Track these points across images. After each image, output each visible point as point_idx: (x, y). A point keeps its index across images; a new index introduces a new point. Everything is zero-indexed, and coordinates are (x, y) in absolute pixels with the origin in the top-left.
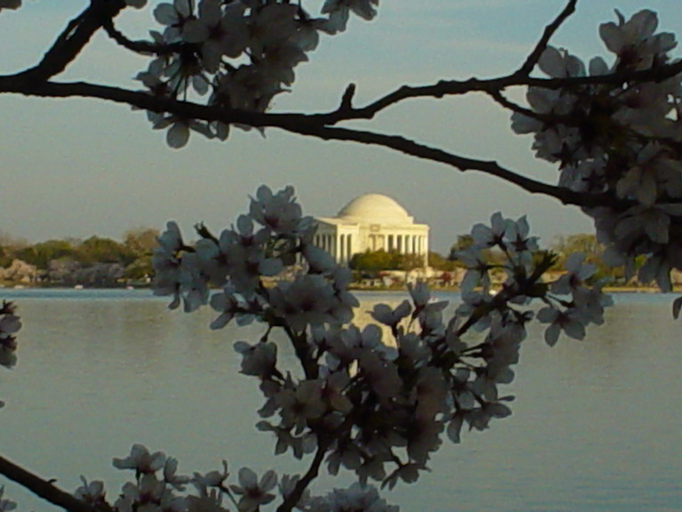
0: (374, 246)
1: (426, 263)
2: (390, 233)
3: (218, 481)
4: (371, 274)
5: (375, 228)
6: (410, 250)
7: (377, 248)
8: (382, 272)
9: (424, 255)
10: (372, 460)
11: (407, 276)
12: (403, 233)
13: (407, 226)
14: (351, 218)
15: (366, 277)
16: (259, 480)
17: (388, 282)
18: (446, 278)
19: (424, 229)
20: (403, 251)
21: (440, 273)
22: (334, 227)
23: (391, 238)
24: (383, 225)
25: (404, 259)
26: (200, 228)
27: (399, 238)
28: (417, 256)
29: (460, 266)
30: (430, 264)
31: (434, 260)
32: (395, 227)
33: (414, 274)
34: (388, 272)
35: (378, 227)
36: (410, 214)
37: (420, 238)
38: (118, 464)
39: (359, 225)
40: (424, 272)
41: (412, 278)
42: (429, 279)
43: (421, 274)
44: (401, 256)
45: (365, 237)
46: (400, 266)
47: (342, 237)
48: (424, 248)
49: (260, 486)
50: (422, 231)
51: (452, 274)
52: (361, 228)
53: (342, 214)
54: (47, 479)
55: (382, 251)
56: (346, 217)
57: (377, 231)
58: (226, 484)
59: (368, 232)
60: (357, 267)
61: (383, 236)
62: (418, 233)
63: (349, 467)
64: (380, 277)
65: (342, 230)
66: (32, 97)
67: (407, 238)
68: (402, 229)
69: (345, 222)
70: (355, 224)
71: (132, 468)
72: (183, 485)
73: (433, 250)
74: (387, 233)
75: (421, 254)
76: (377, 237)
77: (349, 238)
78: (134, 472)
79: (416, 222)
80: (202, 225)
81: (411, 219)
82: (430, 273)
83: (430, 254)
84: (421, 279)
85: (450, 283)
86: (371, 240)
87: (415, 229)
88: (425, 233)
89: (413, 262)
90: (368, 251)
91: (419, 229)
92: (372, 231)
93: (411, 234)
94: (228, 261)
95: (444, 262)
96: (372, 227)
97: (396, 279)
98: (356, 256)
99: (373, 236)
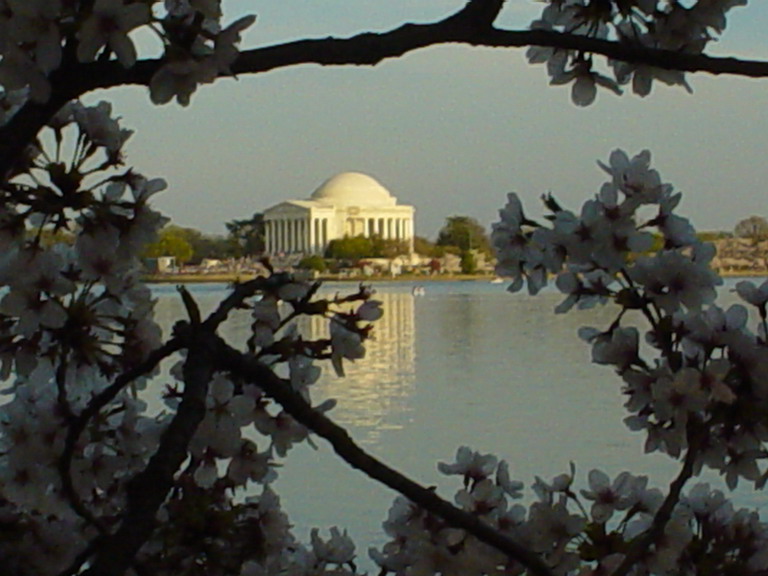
0: (353, 230)
1: (412, 249)
2: (371, 216)
3: (565, 486)
4: (350, 263)
5: (353, 211)
6: (394, 235)
7: (357, 234)
8: (362, 261)
9: (409, 240)
10: (741, 457)
11: (390, 264)
12: (386, 217)
13: (391, 208)
14: (325, 200)
15: (345, 266)
16: (611, 483)
17: (369, 271)
18: (434, 266)
19: (408, 211)
20: (385, 236)
21: (427, 261)
22: (308, 211)
23: (371, 222)
24: (362, 207)
25: (386, 245)
26: (547, 198)
27: (381, 222)
28: (401, 241)
29: (450, 252)
30: (417, 251)
31: (420, 245)
32: (376, 210)
33: (399, 261)
34: (368, 260)
35: (357, 210)
36: (392, 194)
37: (404, 222)
38: (445, 469)
39: (335, 208)
40: (409, 258)
41: (396, 266)
42: (415, 267)
43: (406, 262)
44: (382, 242)
45: (342, 222)
46: (382, 253)
47: (317, 221)
48: (409, 232)
49: (613, 490)
50: (406, 213)
51: (441, 261)
52: (339, 211)
53: (316, 195)
54: (426, 485)
55: (361, 236)
56: (320, 200)
57: (356, 214)
58: (573, 488)
59: (345, 216)
60: (334, 255)
61: (362, 220)
62: (402, 216)
63: (712, 467)
64: (361, 266)
65: (317, 214)
66: (481, 48)
67: (390, 221)
68: (385, 211)
69: (318, 204)
70: (331, 207)
71: (461, 473)
72: (519, 492)
73: (419, 235)
74: (367, 217)
75: (406, 238)
76: (356, 222)
77: (325, 222)
78: (461, 478)
79: (399, 203)
80: (550, 196)
81: (394, 200)
82: (416, 260)
83: (416, 238)
84: (407, 267)
85: (439, 271)
86: (349, 225)
87: (398, 211)
88: (410, 216)
89: (397, 248)
90: (346, 236)
91: (403, 211)
92: (351, 214)
93: (394, 217)
94: (593, 236)
95: (431, 249)
96: (350, 210)
97: (378, 268)
98: (333, 242)
99: (350, 220)
